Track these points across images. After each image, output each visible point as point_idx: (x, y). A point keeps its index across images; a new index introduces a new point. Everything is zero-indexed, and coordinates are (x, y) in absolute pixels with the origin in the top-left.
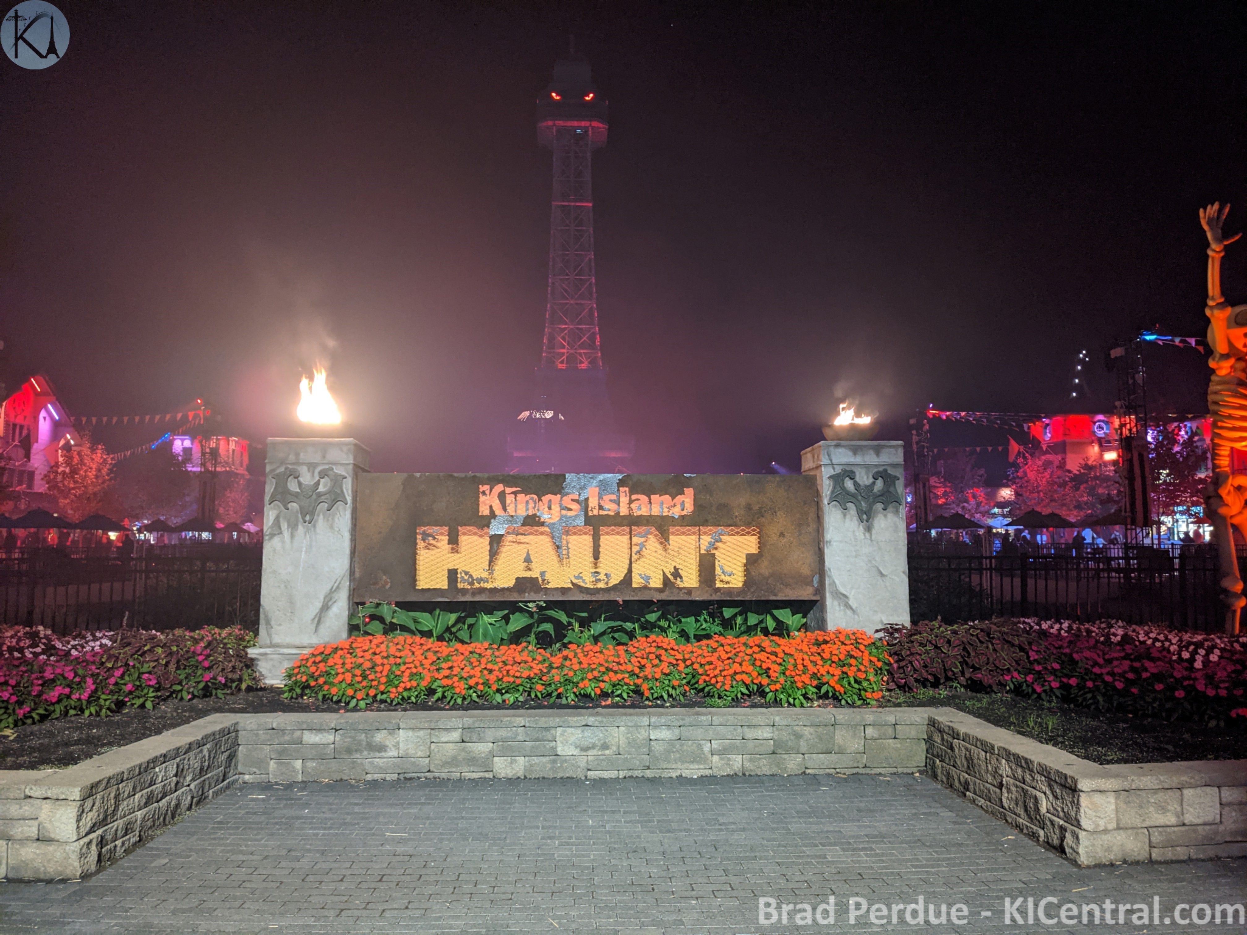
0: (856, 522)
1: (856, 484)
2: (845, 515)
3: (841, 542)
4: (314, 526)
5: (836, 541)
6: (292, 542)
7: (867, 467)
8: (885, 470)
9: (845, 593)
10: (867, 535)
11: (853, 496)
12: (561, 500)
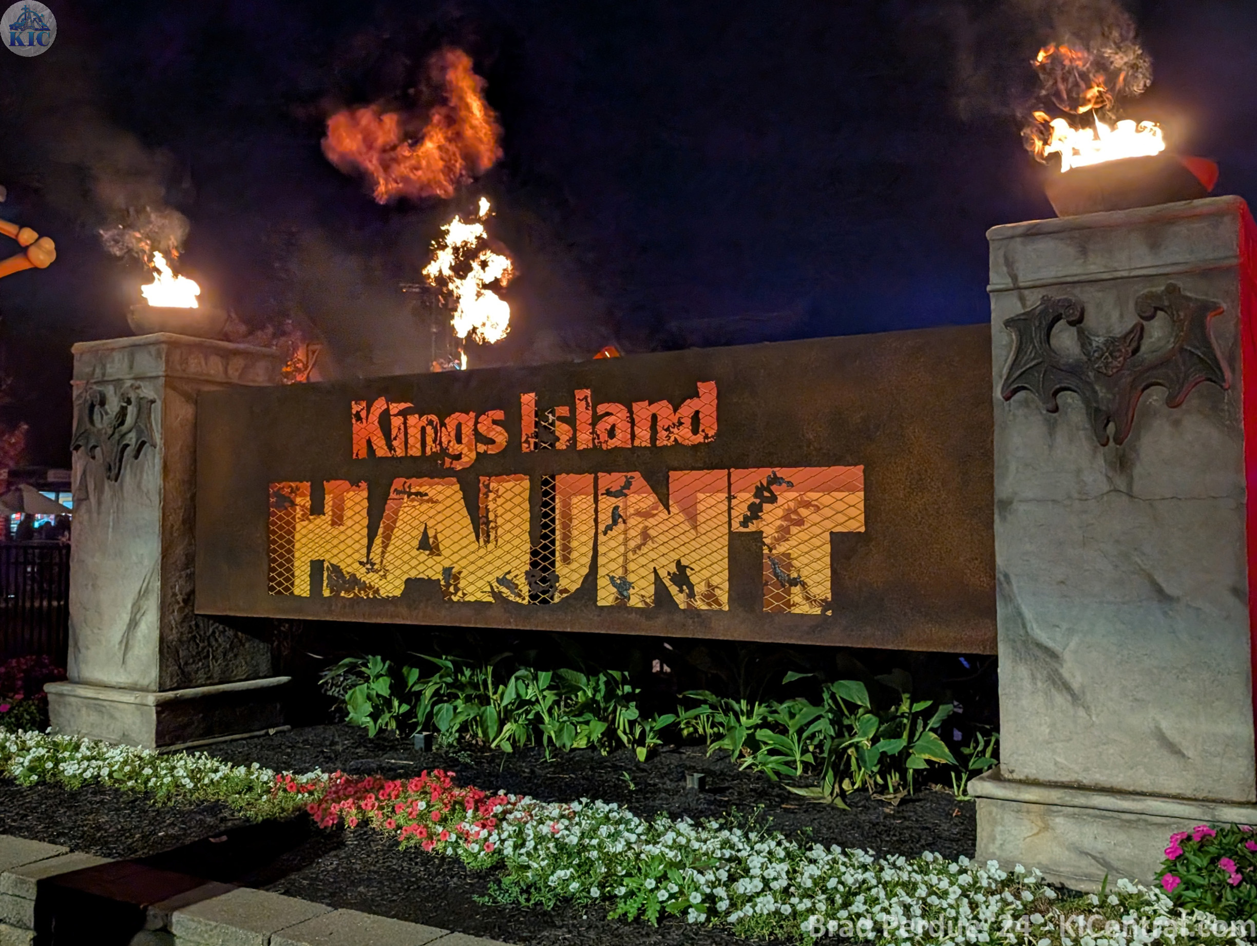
0: (1086, 446)
1: (1084, 339)
2: (1052, 427)
3: (1039, 501)
5: (1026, 501)
7: (1121, 283)
8: (1172, 290)
9: (1050, 644)
11: (1075, 370)
12: (476, 423)
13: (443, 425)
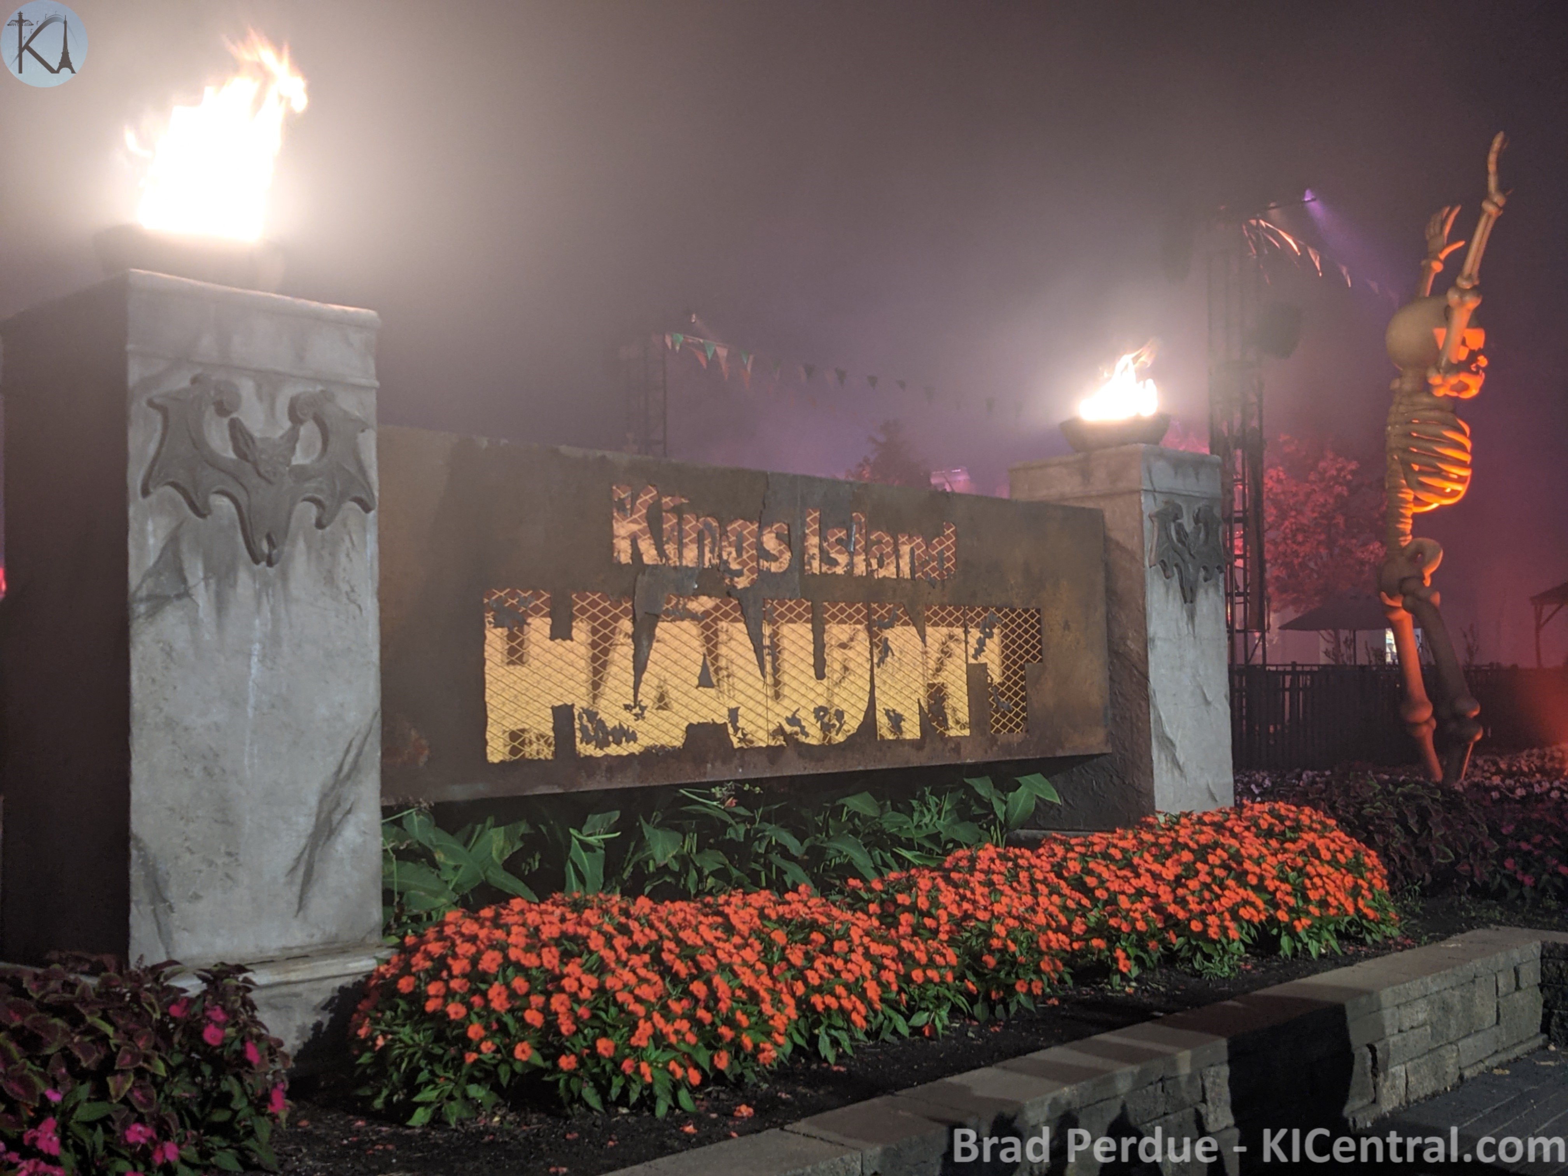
4: (284, 576)
6: (220, 626)
10: (1191, 627)
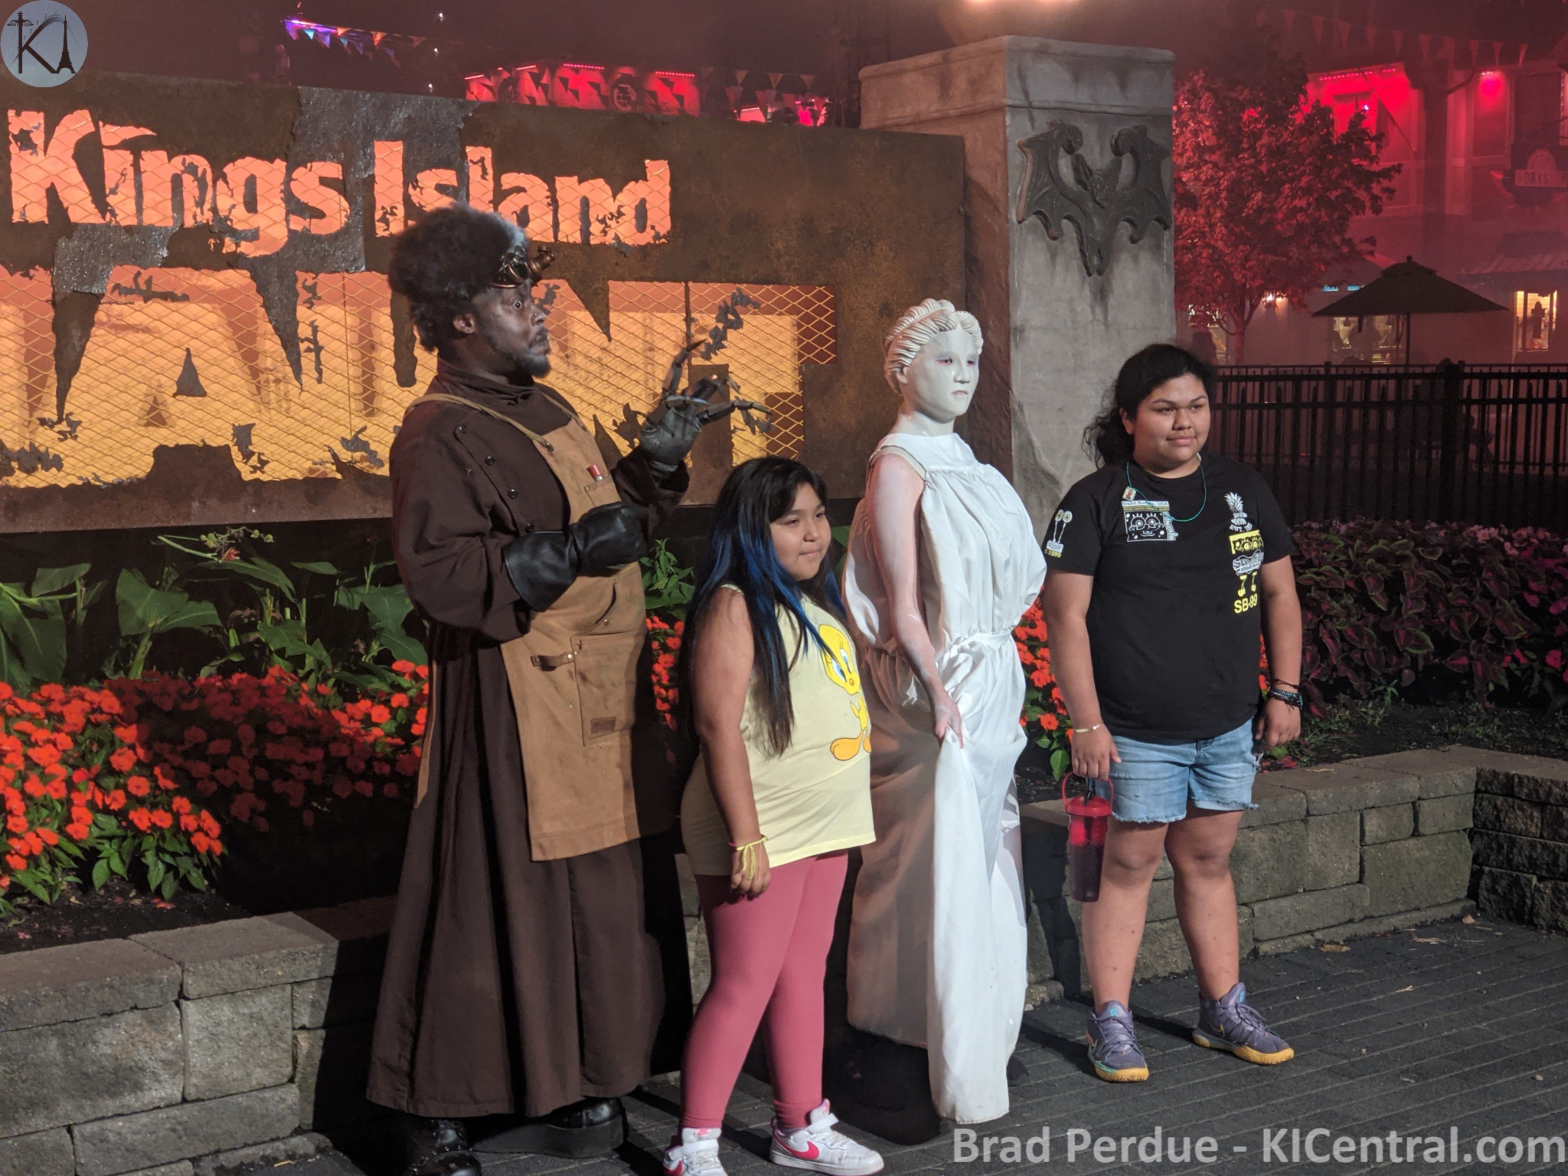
0: (1077, 275)
1: (1080, 168)
2: (1053, 255)
3: (1045, 329)
5: (1035, 328)
7: (1101, 118)
8: (1143, 131)
10: (1098, 310)
11: (1073, 200)
12: (289, 179)
13: (219, 175)
